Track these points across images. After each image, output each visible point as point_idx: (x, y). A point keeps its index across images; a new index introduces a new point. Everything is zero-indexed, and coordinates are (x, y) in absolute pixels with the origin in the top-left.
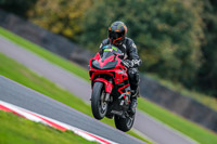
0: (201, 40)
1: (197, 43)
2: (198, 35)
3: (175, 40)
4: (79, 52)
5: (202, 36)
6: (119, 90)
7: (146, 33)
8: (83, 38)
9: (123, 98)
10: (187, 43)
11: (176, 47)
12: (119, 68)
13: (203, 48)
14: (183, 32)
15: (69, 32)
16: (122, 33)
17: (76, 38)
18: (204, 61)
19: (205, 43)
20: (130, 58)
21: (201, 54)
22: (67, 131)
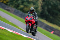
0: (41, 4)
1: (40, 5)
2: (40, 2)
3: (34, 4)
4: (8, 7)
5: (42, 3)
6: (33, 26)
7: (26, 2)
8: (9, 3)
9: (34, 28)
10: (37, 5)
11: (34, 6)
12: (33, 20)
13: (42, 6)
14: (36, 2)
15: (5, 2)
16: (33, 10)
17: (7, 4)
18: (42, 10)
19: (42, 5)
20: (35, 17)
21: (41, 8)
22: (5, 29)
